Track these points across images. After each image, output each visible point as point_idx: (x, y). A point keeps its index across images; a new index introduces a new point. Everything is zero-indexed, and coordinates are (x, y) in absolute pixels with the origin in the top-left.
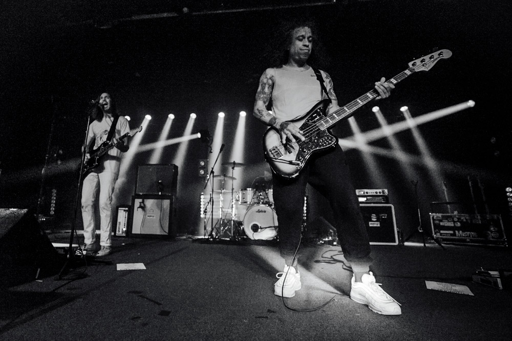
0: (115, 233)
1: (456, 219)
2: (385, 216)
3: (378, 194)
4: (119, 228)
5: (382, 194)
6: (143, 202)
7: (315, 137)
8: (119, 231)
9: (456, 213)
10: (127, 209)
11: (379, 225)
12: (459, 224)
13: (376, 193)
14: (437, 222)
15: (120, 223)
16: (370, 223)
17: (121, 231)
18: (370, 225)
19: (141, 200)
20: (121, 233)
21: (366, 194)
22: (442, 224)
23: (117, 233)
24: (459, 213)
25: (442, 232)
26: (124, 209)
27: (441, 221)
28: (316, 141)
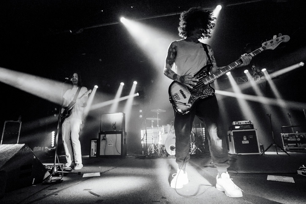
0: (90, 156)
1: (297, 137)
2: (251, 137)
3: (247, 123)
4: (92, 153)
5: (249, 123)
6: (105, 136)
7: (201, 89)
8: (92, 154)
9: (297, 132)
10: (96, 141)
12: (299, 139)
13: (246, 123)
14: (285, 139)
15: (92, 149)
16: (243, 141)
17: (93, 154)
18: (243, 143)
20: (93, 155)
21: (239, 124)
22: (289, 140)
23: (91, 155)
24: (299, 132)
25: (289, 144)
26: (94, 141)
27: (288, 138)
28: (201, 91)
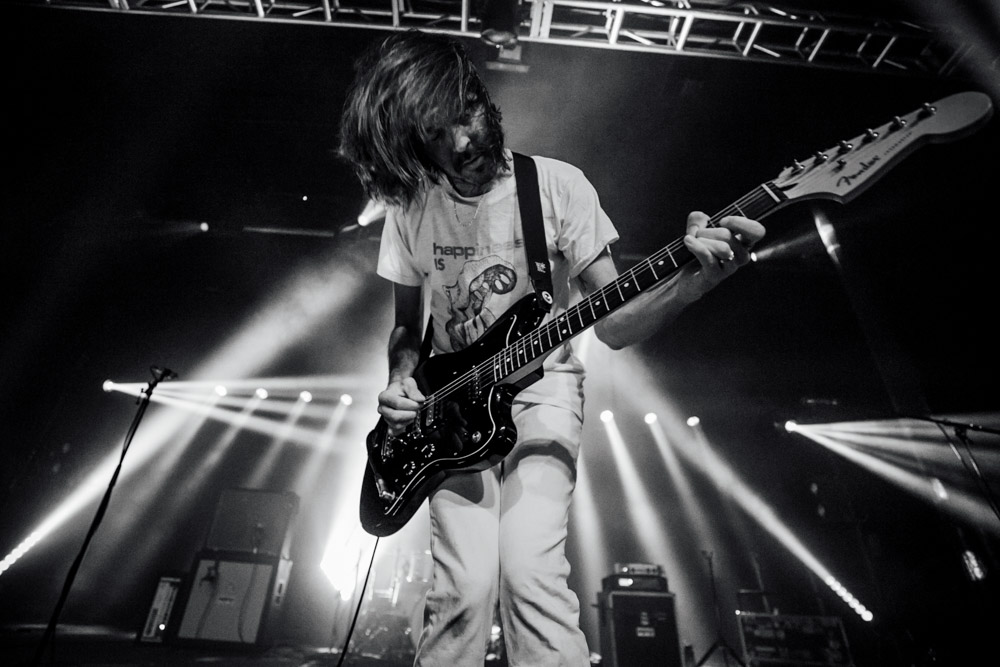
0: (139, 635)
1: (777, 625)
2: (662, 617)
3: (652, 573)
4: (151, 625)
5: (656, 574)
6: (216, 567)
8: (149, 631)
9: (776, 612)
10: (178, 580)
11: (653, 635)
12: (782, 635)
13: (648, 570)
14: (748, 629)
15: (156, 611)
16: (639, 629)
17: (154, 629)
19: (211, 563)
20: (152, 634)
21: (631, 573)
22: (757, 633)
23: (145, 635)
24: (781, 612)
25: (759, 648)
26: (172, 579)
27: (755, 627)
